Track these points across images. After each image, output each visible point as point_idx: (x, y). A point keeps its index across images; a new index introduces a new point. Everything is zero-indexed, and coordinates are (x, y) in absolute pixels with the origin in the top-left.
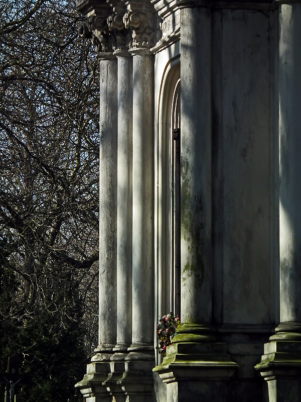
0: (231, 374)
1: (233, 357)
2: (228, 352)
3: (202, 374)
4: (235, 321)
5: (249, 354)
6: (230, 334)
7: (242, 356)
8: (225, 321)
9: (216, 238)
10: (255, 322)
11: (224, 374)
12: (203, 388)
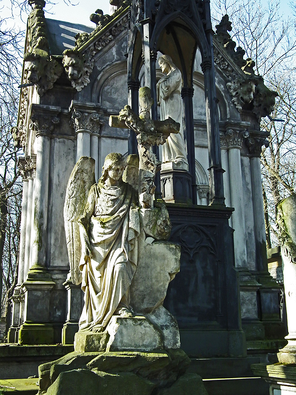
0: (52, 287)
1: (53, 280)
2: (51, 278)
3: (39, 287)
4: (56, 265)
5: (61, 279)
6: (53, 270)
7: (58, 279)
8: (51, 265)
9: (49, 230)
10: (64, 265)
11: (49, 287)
12: (39, 294)
